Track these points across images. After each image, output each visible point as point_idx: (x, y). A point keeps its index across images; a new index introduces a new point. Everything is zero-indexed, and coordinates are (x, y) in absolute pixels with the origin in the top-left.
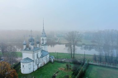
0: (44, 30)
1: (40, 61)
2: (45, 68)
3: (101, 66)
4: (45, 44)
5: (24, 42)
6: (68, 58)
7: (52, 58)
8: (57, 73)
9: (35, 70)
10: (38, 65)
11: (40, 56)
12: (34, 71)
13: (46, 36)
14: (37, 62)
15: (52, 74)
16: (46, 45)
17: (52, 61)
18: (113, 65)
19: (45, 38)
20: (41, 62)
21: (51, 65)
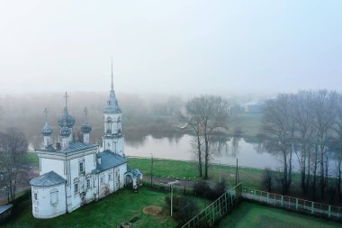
0: (113, 92)
1: (91, 183)
2: (105, 205)
3: (277, 207)
4: (115, 132)
5: (46, 128)
6: (187, 177)
7: (134, 175)
8: (132, 221)
9: (70, 210)
10: (84, 194)
11: (94, 168)
12: (67, 212)
13: (118, 111)
14: (80, 186)
15: (116, 223)
16: (119, 137)
17: (135, 184)
18: (316, 206)
19: (115, 117)
20: (96, 185)
21: (127, 196)
